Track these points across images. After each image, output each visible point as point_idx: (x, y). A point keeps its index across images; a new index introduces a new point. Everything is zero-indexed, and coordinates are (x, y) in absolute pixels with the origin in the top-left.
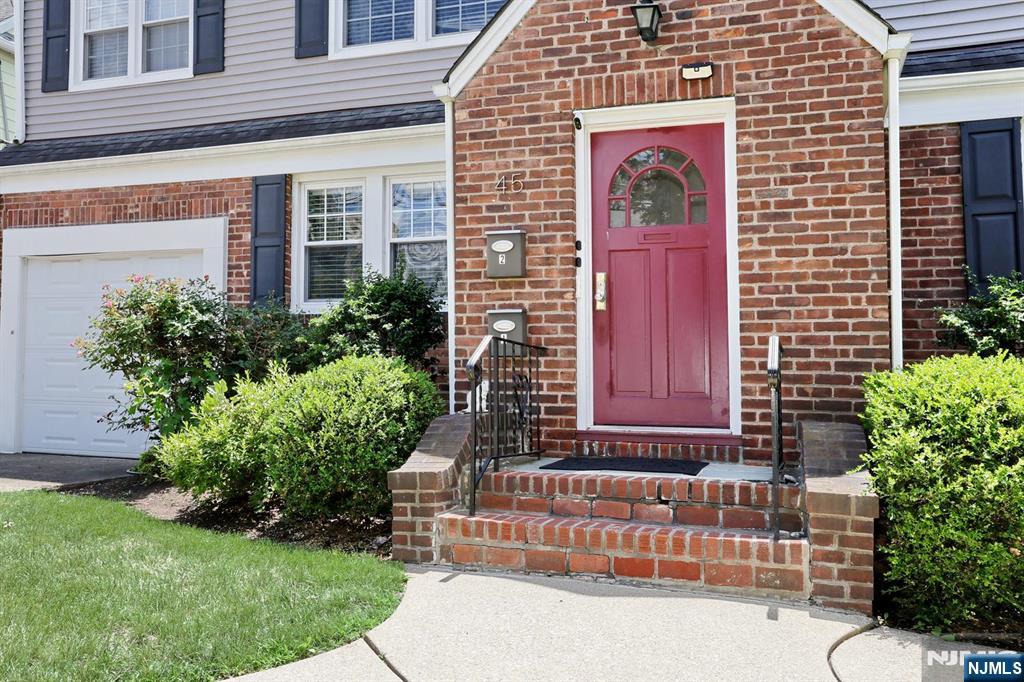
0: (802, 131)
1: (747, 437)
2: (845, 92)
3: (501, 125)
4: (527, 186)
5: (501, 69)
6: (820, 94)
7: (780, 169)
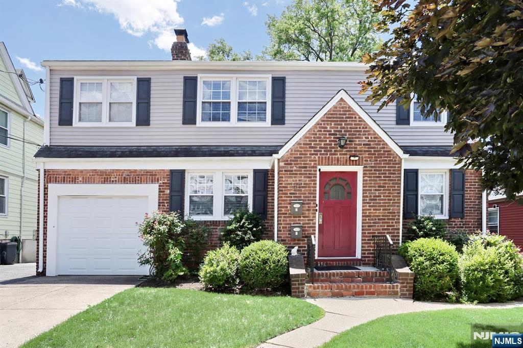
0: (381, 177)
1: (363, 259)
2: (392, 167)
3: (295, 168)
4: (303, 187)
5: (295, 151)
6: (386, 167)
7: (375, 187)
